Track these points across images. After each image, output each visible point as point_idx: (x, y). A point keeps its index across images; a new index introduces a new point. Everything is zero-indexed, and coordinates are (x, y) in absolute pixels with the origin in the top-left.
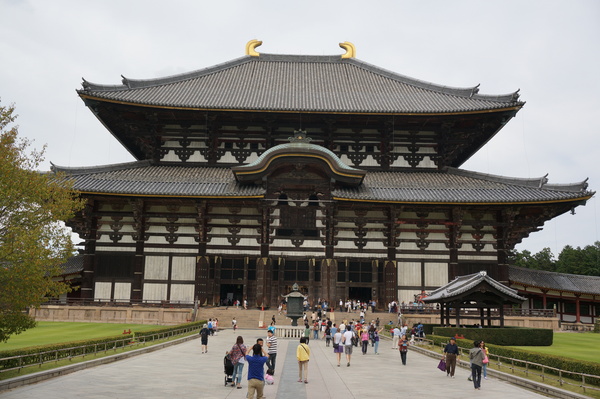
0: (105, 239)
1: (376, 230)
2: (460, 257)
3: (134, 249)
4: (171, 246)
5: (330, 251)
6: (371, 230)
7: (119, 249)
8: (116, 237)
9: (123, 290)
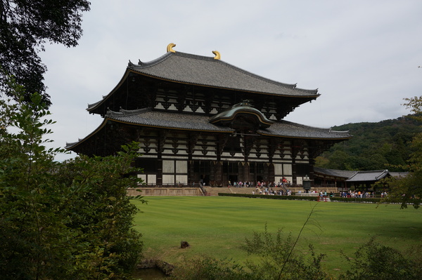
0: (141, 151)
1: (265, 149)
2: (296, 162)
3: (156, 157)
4: (175, 155)
5: (246, 158)
6: (262, 149)
7: (149, 156)
8: (147, 150)
9: (152, 179)
